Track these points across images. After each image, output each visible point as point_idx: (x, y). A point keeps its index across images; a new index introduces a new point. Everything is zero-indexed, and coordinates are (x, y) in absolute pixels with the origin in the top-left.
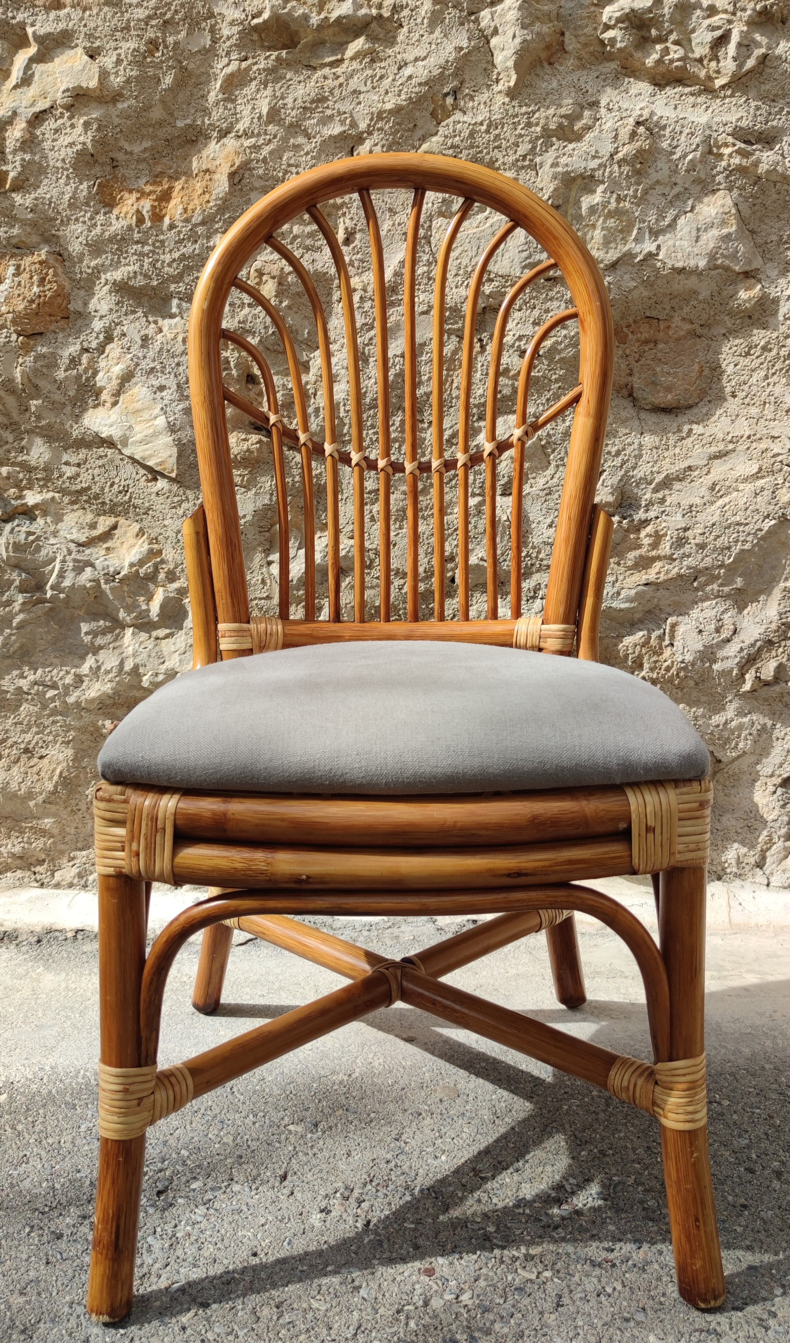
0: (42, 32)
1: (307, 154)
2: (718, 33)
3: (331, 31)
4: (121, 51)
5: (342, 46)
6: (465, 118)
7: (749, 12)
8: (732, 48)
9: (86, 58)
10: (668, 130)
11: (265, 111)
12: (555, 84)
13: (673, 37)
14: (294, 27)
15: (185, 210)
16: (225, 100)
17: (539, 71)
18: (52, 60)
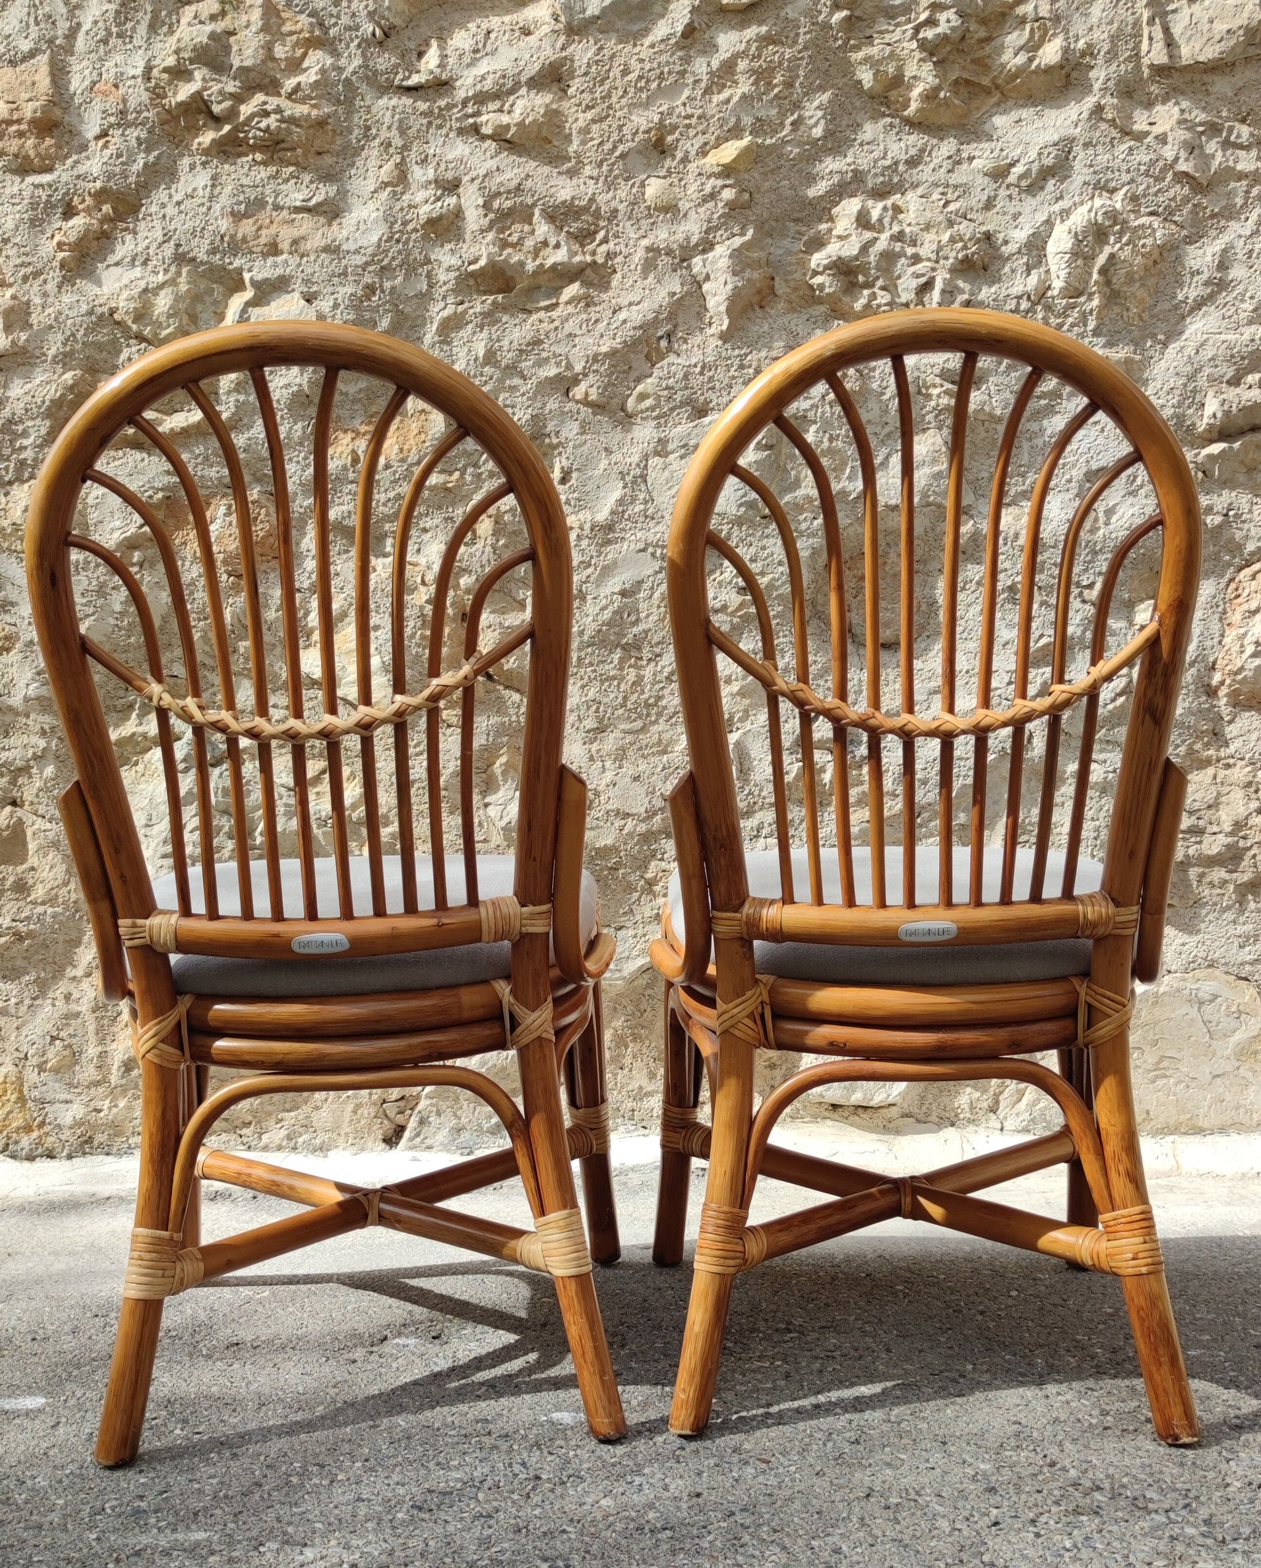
0: (259, 277)
1: (523, 394)
2: (923, 280)
3: (546, 277)
4: (339, 296)
5: (557, 291)
6: (680, 361)
7: (951, 261)
8: (936, 294)
9: (303, 302)
10: (878, 372)
11: (481, 353)
12: (766, 328)
13: (880, 283)
14: (509, 273)
15: (401, 450)
16: (440, 342)
17: (750, 314)
18: (268, 304)
